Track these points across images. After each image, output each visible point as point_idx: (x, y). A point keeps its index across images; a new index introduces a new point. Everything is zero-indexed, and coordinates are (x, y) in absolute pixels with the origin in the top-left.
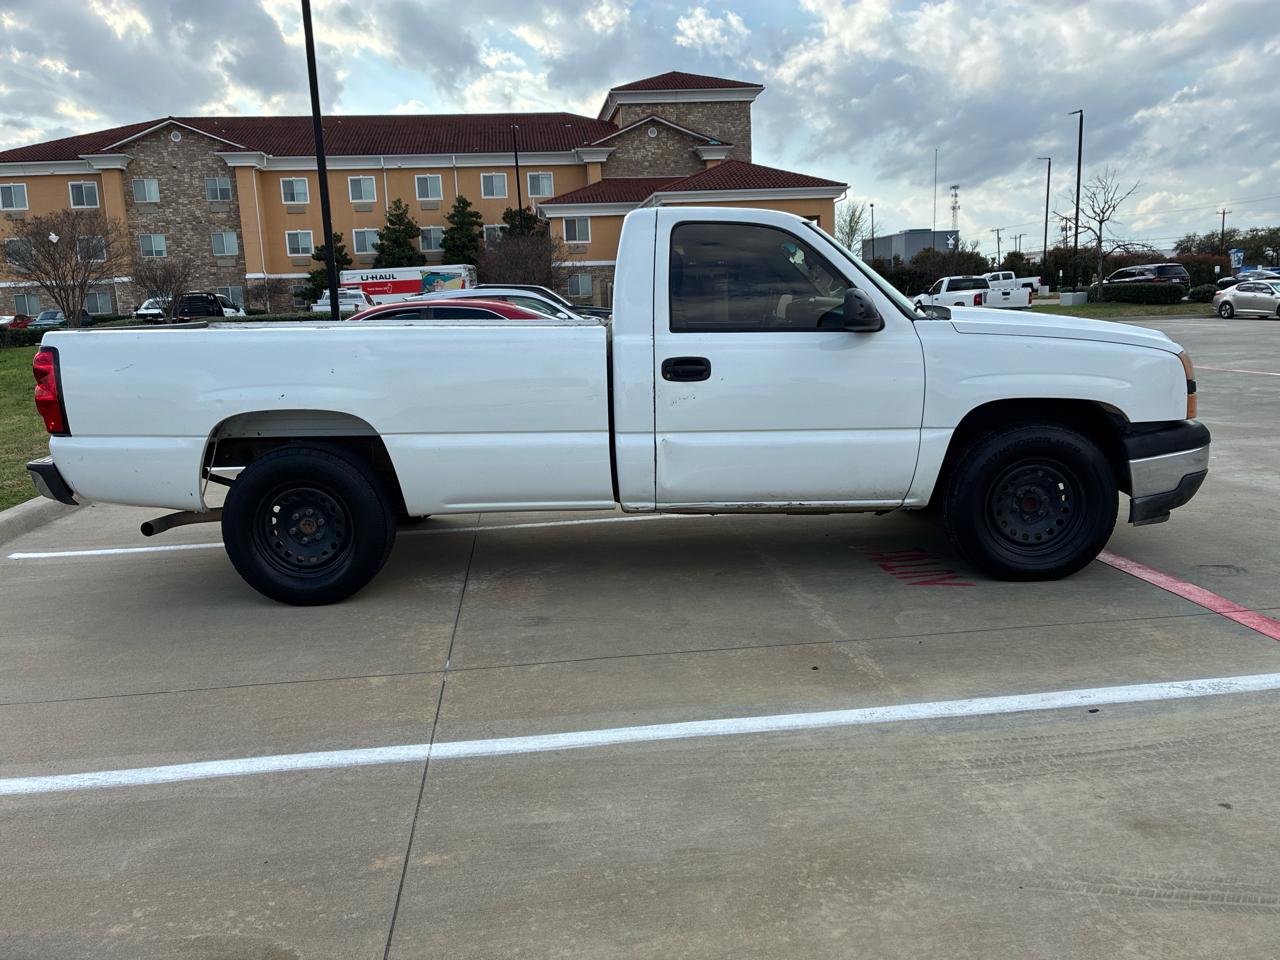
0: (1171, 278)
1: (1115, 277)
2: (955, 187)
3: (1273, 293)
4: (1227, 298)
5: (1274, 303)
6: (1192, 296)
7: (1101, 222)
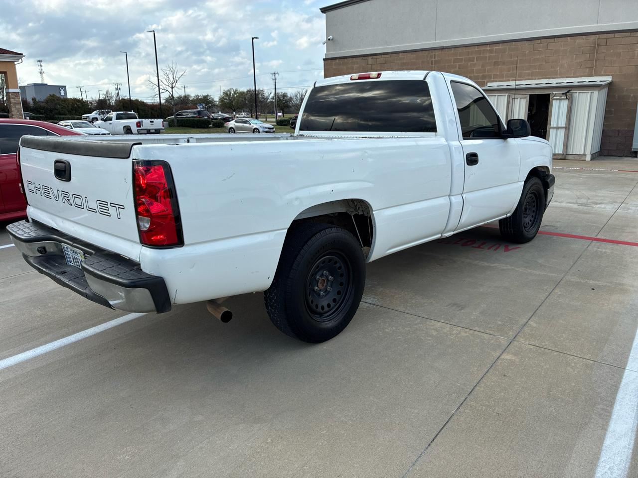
0: (203, 116)
1: (178, 115)
2: (40, 61)
3: (250, 124)
4: (231, 126)
5: (251, 128)
6: (213, 125)
7: (172, 88)
